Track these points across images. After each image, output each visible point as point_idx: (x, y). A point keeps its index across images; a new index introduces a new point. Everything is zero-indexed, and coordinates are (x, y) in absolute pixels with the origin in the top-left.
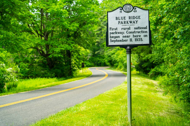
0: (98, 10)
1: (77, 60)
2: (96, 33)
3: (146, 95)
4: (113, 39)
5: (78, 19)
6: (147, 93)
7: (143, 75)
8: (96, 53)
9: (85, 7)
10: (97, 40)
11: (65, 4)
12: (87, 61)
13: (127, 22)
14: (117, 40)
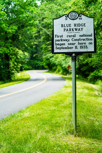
0: (37, 12)
1: (16, 63)
2: (34, 35)
3: (87, 100)
4: (58, 46)
5: (17, 21)
6: (88, 98)
7: (82, 78)
8: (34, 56)
9: (24, 9)
10: (35, 43)
11: (3, 6)
12: (25, 64)
13: (73, 30)
14: (62, 47)
